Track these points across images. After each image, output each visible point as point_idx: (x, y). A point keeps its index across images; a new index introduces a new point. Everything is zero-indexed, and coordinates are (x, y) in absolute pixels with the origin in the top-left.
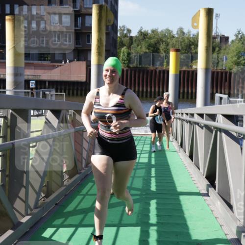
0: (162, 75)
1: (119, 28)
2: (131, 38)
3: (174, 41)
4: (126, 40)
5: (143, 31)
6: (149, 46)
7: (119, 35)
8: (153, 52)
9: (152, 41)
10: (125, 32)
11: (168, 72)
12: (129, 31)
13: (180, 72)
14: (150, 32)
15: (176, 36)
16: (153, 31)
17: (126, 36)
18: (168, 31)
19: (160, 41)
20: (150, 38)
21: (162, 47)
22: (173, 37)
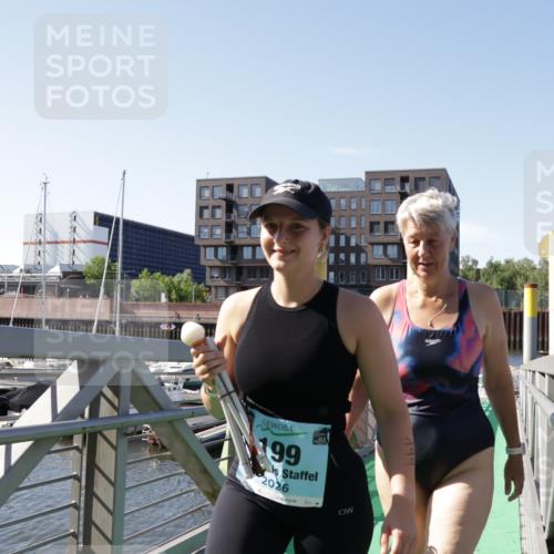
0: (518, 319)
1: (461, 259)
2: (479, 270)
3: (535, 273)
4: (471, 274)
5: (494, 261)
6: (502, 281)
7: (461, 267)
8: (508, 288)
9: (506, 274)
10: (470, 263)
11: (521, 314)
12: (475, 262)
13: (539, 314)
14: (503, 263)
15: (538, 267)
16: (507, 262)
17: (470, 269)
18: (527, 261)
19: (516, 274)
20: (503, 271)
21: (519, 281)
22: (534, 268)
